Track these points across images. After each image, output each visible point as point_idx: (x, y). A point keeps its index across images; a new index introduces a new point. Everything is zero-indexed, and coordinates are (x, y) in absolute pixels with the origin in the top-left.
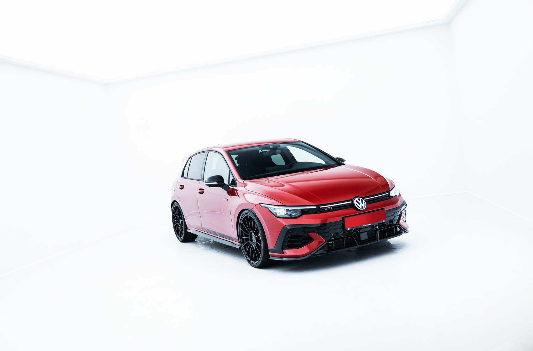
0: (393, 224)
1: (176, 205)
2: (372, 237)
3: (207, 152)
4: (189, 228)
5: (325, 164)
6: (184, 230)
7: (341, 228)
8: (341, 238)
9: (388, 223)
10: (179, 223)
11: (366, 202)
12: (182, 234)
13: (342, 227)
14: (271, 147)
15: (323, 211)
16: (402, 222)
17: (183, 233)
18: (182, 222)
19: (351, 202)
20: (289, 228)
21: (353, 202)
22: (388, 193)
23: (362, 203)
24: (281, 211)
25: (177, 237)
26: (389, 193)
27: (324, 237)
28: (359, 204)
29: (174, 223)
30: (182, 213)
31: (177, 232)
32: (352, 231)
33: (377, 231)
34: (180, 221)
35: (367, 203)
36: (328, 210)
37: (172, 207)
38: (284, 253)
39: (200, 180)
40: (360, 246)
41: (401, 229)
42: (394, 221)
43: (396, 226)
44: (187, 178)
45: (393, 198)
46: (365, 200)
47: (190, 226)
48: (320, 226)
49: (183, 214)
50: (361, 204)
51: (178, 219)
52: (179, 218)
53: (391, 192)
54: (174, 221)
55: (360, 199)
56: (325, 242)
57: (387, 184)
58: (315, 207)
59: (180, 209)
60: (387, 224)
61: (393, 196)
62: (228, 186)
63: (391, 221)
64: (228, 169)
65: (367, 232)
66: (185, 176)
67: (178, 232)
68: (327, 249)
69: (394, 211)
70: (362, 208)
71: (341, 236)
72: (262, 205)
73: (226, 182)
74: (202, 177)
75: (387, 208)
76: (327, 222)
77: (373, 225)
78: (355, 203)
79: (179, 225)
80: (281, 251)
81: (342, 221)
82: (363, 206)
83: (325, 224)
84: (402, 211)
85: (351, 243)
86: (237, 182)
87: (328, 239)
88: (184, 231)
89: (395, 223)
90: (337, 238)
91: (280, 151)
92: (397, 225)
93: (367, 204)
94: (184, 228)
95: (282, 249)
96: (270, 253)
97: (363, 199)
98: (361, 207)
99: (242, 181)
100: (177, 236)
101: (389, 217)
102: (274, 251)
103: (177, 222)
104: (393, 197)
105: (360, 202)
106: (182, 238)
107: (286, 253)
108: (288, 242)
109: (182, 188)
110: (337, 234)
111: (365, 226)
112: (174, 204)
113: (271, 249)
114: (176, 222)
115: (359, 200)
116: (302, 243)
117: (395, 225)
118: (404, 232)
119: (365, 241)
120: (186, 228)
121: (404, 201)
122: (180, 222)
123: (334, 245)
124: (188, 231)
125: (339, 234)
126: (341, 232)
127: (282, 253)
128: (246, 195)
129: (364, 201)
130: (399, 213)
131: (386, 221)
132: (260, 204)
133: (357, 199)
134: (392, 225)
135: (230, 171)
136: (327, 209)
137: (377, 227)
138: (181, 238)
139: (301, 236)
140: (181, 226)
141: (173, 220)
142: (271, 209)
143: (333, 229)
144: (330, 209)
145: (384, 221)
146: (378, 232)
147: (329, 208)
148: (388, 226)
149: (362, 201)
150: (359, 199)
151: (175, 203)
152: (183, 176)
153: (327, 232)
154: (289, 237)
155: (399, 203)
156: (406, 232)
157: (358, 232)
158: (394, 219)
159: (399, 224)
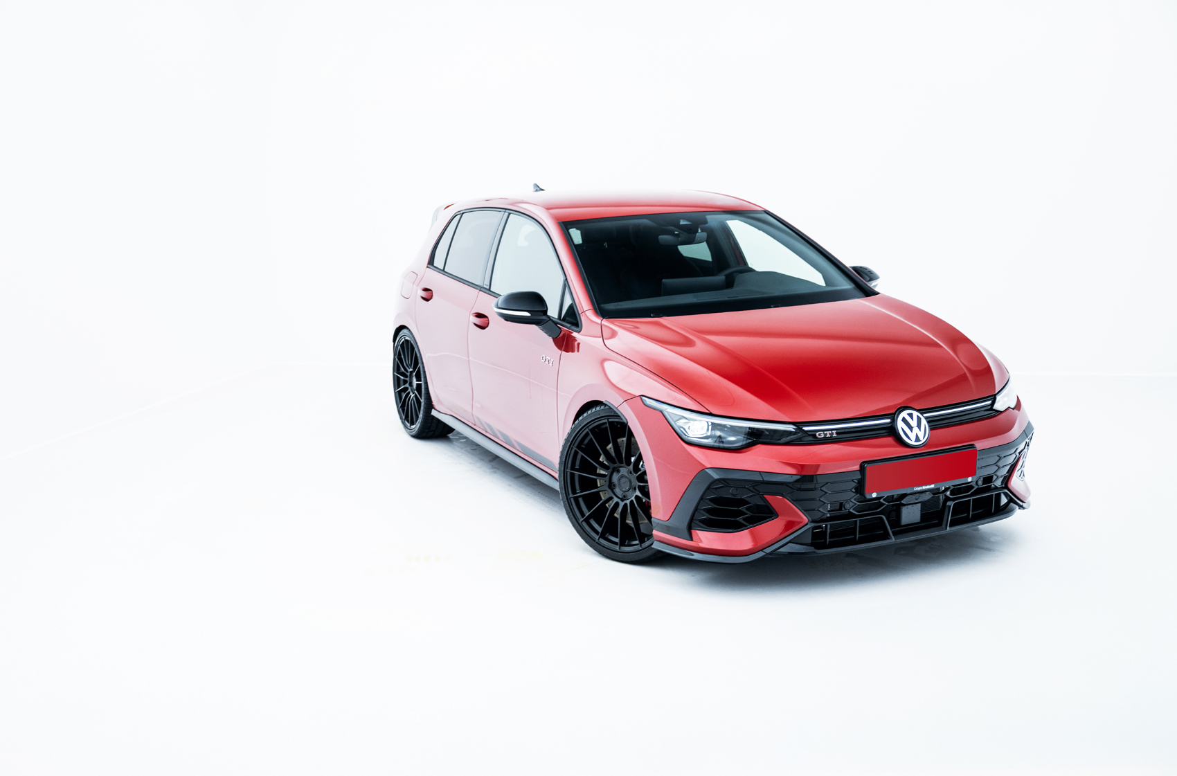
0: (993, 486)
1: (407, 338)
2: (933, 515)
3: (506, 214)
4: (436, 408)
5: (824, 285)
6: (422, 408)
7: (854, 490)
8: (850, 515)
9: (980, 483)
10: (411, 384)
11: (928, 422)
12: (417, 417)
13: (856, 488)
14: (682, 222)
15: (811, 438)
16: (1015, 483)
17: (421, 416)
18: (419, 386)
19: (888, 421)
20: (716, 476)
21: (894, 421)
22: (989, 402)
23: (919, 426)
24: (698, 428)
25: (403, 423)
26: (993, 402)
27: (806, 511)
28: (911, 428)
29: (397, 382)
30: (423, 363)
31: (403, 406)
32: (881, 500)
33: (949, 503)
34: (415, 382)
35: (929, 426)
36: (825, 438)
37: (394, 341)
38: (692, 540)
39: (481, 288)
40: (899, 541)
41: (1011, 500)
42: (995, 477)
43: (1000, 493)
44: (443, 271)
45: (1001, 416)
46: (926, 418)
47: (439, 401)
48: (797, 481)
49: (424, 367)
50: (916, 430)
51: (408, 374)
52: (411, 372)
53: (998, 398)
54: (398, 377)
55: (915, 414)
56: (807, 524)
57: (988, 370)
58: (791, 428)
59: (416, 349)
60: (976, 487)
61: (1002, 410)
62: (556, 323)
63: (988, 479)
64: (562, 278)
65: (919, 505)
66: (439, 262)
67: (408, 410)
68: (809, 540)
69: (998, 454)
70: (915, 441)
71: (851, 510)
72: (649, 402)
73: (553, 312)
74: (487, 282)
75: (979, 445)
76: (818, 473)
77: (939, 489)
78: (900, 425)
79: (409, 390)
80: (686, 532)
81: (858, 472)
82: (921, 435)
83: (812, 476)
84: (1020, 453)
85: (874, 531)
86: (583, 318)
87: (817, 516)
88: (421, 412)
89: (998, 483)
90: (839, 514)
91: (704, 235)
92: (1002, 488)
93: (931, 429)
94: (423, 404)
95: (690, 528)
96: (655, 532)
97: (922, 414)
98: (912, 436)
99: (598, 320)
100: (401, 418)
101: (984, 469)
102: (668, 529)
103: (405, 382)
104: (1001, 412)
105: (914, 423)
106: (416, 427)
107: (701, 541)
108: (708, 511)
109: (428, 295)
110: (841, 505)
111: (919, 489)
112: (402, 333)
113: (660, 522)
114: (402, 382)
115: (912, 418)
116: (744, 519)
117: (996, 488)
118: (1017, 507)
119: (912, 528)
120: (430, 406)
121: (1029, 424)
122: (415, 386)
123: (828, 531)
124: (434, 413)
125: (847, 506)
126: (852, 500)
127: (688, 538)
128: (607, 364)
129: (924, 422)
130: (1011, 459)
131: (975, 478)
132: (643, 398)
133: (904, 414)
134: (989, 489)
135: (566, 284)
136: (822, 435)
137: (948, 493)
138: (413, 427)
139: (743, 502)
140: (416, 396)
141: (394, 375)
142: (672, 416)
143: (834, 492)
144: (831, 438)
145: (970, 479)
146: (951, 504)
147: (828, 432)
148: (979, 491)
149: (919, 420)
150: (911, 415)
151: (404, 331)
152: (431, 262)
153: (814, 500)
154: (711, 500)
155: (1015, 432)
156: (1021, 507)
157: (896, 504)
158: (998, 473)
159: (1006, 487)
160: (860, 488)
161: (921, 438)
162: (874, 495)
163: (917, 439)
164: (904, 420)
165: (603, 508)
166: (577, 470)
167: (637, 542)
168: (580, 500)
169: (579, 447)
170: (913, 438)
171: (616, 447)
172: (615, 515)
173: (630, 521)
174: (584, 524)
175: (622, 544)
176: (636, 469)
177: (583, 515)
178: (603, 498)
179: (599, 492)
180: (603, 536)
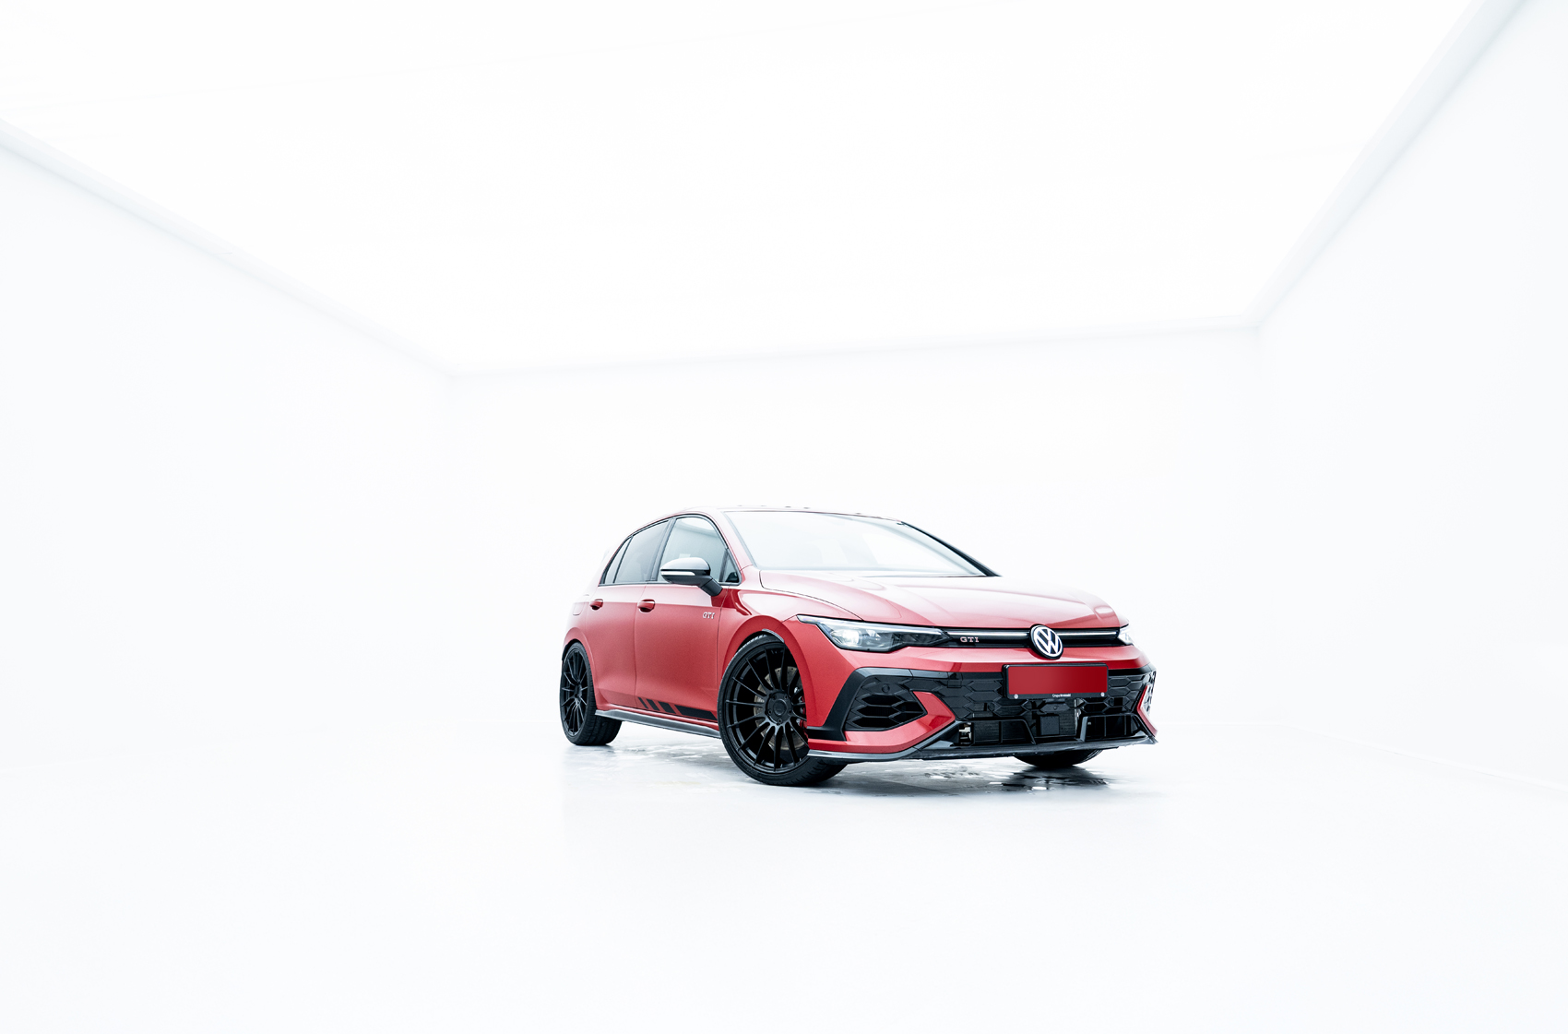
0: (1123, 709)
1: (576, 651)
3: (674, 520)
4: (600, 706)
6: (586, 712)
7: (997, 691)
8: (996, 716)
9: (1112, 702)
10: (577, 694)
11: (1061, 640)
12: (581, 722)
13: (999, 689)
15: (955, 643)
16: (1143, 710)
17: (584, 719)
18: (585, 692)
19: (1025, 634)
20: (867, 675)
22: (1115, 633)
23: (1053, 640)
25: (566, 733)
26: (1118, 633)
27: (952, 708)
28: (1046, 641)
29: (563, 695)
30: (590, 669)
32: (1024, 703)
33: (1083, 718)
34: (581, 690)
36: (968, 643)
37: (563, 659)
38: (845, 740)
39: (648, 583)
40: (1040, 749)
42: (1124, 701)
43: (1131, 716)
44: (613, 583)
46: (1059, 636)
48: (947, 679)
49: (590, 672)
51: (575, 685)
52: (579, 682)
53: (1122, 632)
55: (1049, 630)
56: (954, 722)
58: (938, 632)
59: (585, 660)
60: (1109, 705)
61: (1127, 643)
62: (718, 584)
63: (1119, 701)
65: (1057, 715)
66: (609, 578)
67: (570, 719)
68: (956, 741)
70: (1051, 653)
71: (997, 712)
72: (804, 618)
77: (1076, 701)
78: (1036, 638)
79: (576, 700)
80: (841, 734)
81: (1001, 675)
82: (1056, 648)
85: (1017, 736)
86: (743, 572)
87: (964, 714)
88: (585, 716)
89: (1128, 708)
90: (985, 715)
92: (1131, 713)
93: (1065, 645)
94: (587, 708)
95: (844, 729)
97: (1055, 633)
98: (1048, 648)
102: (822, 734)
103: (572, 693)
104: (1126, 645)
105: (1049, 637)
106: (579, 733)
107: (852, 741)
108: (860, 710)
109: (598, 604)
110: (986, 705)
111: (1057, 696)
112: (572, 647)
113: (815, 728)
115: (1047, 633)
116: (895, 717)
117: (1127, 711)
118: (1147, 736)
119: (1051, 739)
120: (593, 707)
122: (581, 693)
124: (597, 712)
125: (992, 707)
126: (997, 700)
127: (842, 739)
129: (1057, 638)
130: (1138, 686)
132: (799, 616)
133: (1040, 630)
134: (1120, 710)
135: (728, 554)
136: (966, 641)
137: (1084, 708)
138: (576, 734)
139: (895, 699)
140: (581, 703)
141: (561, 690)
143: (979, 690)
144: (974, 643)
145: (1103, 695)
146: (1086, 718)
147: (971, 638)
148: (1111, 709)
149: (1053, 636)
150: (1045, 631)
151: (576, 644)
152: (603, 581)
153: (961, 696)
156: (1151, 738)
157: (1036, 710)
158: (1127, 698)
159: (1136, 712)
160: (1003, 691)
161: (1056, 649)
162: (1016, 697)
163: (1053, 652)
164: (1041, 635)
165: (752, 724)
166: (739, 680)
167: (772, 765)
168: (735, 707)
170: (1049, 650)
171: (784, 672)
172: (762, 733)
173: (771, 745)
174: (731, 731)
175: (758, 761)
176: (794, 698)
177: (732, 722)
178: (755, 714)
179: (753, 707)
180: (743, 748)
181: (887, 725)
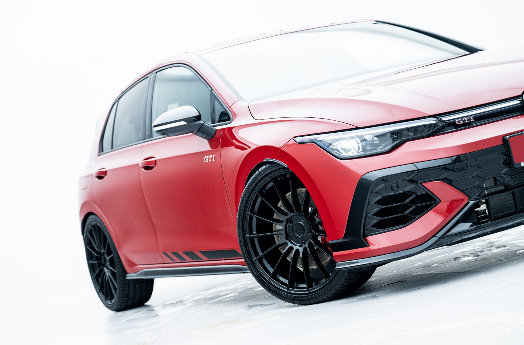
1: (94, 224)
3: (154, 75)
6: (118, 278)
7: (503, 164)
8: (507, 189)
10: (105, 264)
12: (116, 289)
13: (505, 162)
15: (452, 127)
17: (118, 286)
18: (111, 260)
19: (518, 102)
20: (375, 179)
21: (523, 101)
24: (349, 144)
34: (107, 259)
36: (465, 124)
38: (369, 246)
39: (144, 142)
44: (111, 150)
51: (101, 256)
52: (104, 252)
56: (468, 202)
58: (432, 121)
62: (212, 127)
68: (475, 221)
71: (506, 184)
72: (301, 139)
79: (105, 270)
80: (362, 241)
81: (502, 146)
86: (232, 111)
88: (118, 283)
90: (495, 191)
94: (117, 274)
95: (364, 236)
99: (245, 104)
102: (345, 245)
103: (99, 264)
106: (116, 300)
107: (376, 245)
108: (376, 214)
110: (495, 180)
112: (88, 221)
113: (336, 241)
120: (124, 272)
122: (109, 263)
123: (491, 208)
124: (128, 278)
125: (501, 180)
126: (503, 174)
127: (366, 244)
132: (296, 139)
135: (213, 94)
138: (113, 301)
139: (406, 196)
140: (111, 271)
142: (324, 143)
144: (470, 124)
151: (91, 218)
152: (101, 150)
154: (376, 203)
160: (509, 162)
165: (276, 251)
166: (254, 213)
167: (305, 286)
168: (256, 240)
169: (260, 192)
171: (295, 195)
172: (288, 258)
173: (300, 267)
175: (291, 285)
176: (310, 218)
177: (257, 254)
178: (277, 242)
179: (273, 235)
180: (274, 276)
181: (405, 221)
